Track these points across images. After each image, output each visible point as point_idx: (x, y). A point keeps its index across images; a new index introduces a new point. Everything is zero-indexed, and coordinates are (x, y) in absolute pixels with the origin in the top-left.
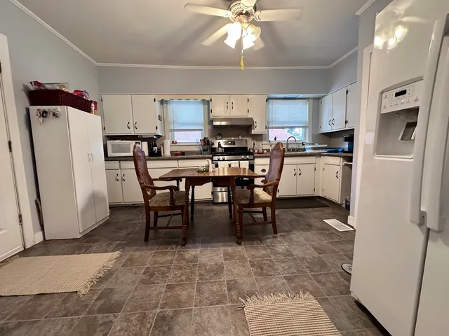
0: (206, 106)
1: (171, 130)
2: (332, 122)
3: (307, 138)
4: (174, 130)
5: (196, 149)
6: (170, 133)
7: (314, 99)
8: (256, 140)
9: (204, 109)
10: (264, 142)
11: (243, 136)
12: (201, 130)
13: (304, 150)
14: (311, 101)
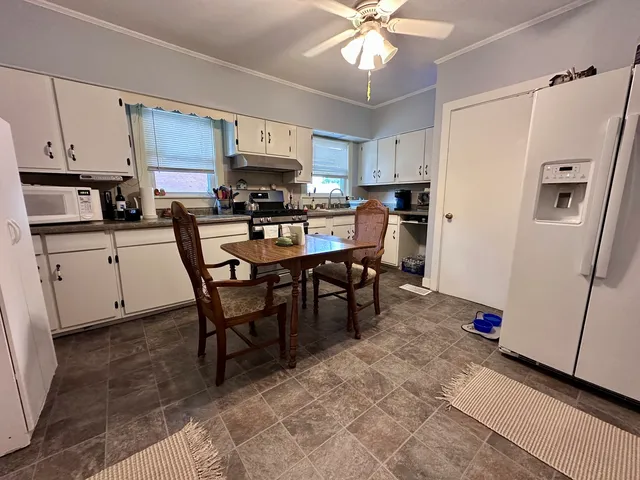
0: (219, 131)
1: (152, 169)
2: (377, 174)
3: (347, 191)
4: (158, 169)
5: (204, 205)
6: (149, 173)
7: (354, 142)
8: (294, 193)
9: (215, 135)
10: (303, 195)
11: (277, 186)
12: (212, 171)
13: (348, 205)
14: (352, 144)
